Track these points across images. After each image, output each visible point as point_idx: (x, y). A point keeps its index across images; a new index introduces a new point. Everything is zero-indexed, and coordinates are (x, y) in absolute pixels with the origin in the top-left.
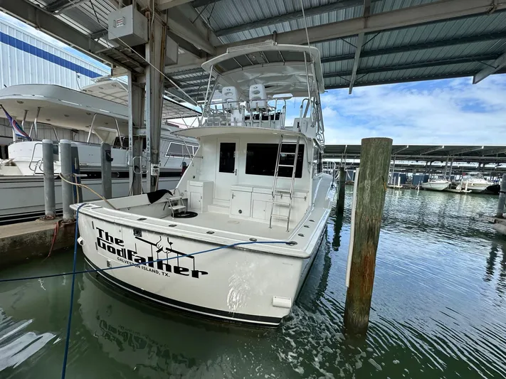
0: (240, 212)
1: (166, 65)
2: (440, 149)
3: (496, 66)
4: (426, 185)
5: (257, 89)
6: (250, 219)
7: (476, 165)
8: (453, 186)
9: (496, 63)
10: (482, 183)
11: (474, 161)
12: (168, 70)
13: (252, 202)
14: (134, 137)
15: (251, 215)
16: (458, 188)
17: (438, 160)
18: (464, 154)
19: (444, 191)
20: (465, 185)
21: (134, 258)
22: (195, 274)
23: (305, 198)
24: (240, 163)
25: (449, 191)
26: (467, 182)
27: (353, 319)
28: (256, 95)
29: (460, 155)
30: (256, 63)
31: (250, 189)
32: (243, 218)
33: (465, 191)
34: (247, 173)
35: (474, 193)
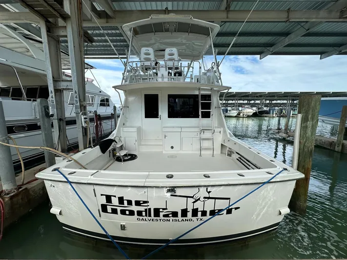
0: (172, 147)
1: (84, 20)
2: (233, 94)
3: (271, 50)
4: (227, 114)
5: (172, 52)
6: (181, 152)
7: (246, 102)
8: (239, 114)
9: (271, 49)
10: (251, 111)
11: (246, 100)
12: (85, 25)
13: (181, 139)
14: (55, 90)
15: (181, 149)
16: (241, 114)
17: (231, 100)
18: (243, 97)
19: (235, 117)
20: (244, 113)
21: (161, 214)
22: (229, 211)
23: (220, 132)
24: (163, 110)
25: (238, 117)
26: (245, 111)
27: (300, 206)
28: (171, 57)
29: (241, 97)
30: (167, 30)
31: (179, 130)
32: (175, 152)
33: (245, 116)
34: (169, 117)
35: (248, 117)
